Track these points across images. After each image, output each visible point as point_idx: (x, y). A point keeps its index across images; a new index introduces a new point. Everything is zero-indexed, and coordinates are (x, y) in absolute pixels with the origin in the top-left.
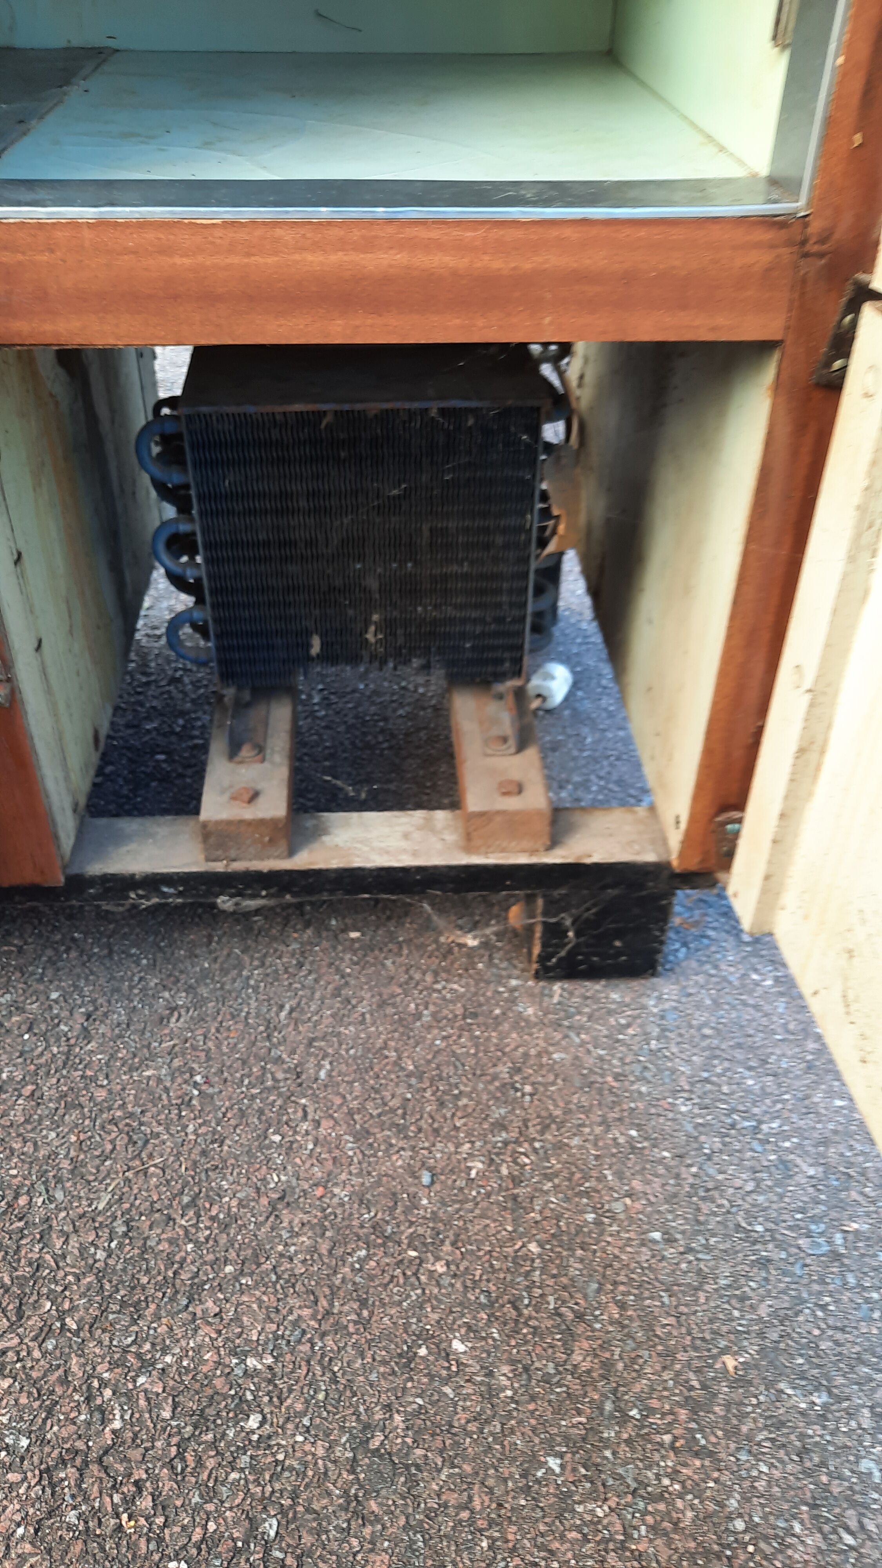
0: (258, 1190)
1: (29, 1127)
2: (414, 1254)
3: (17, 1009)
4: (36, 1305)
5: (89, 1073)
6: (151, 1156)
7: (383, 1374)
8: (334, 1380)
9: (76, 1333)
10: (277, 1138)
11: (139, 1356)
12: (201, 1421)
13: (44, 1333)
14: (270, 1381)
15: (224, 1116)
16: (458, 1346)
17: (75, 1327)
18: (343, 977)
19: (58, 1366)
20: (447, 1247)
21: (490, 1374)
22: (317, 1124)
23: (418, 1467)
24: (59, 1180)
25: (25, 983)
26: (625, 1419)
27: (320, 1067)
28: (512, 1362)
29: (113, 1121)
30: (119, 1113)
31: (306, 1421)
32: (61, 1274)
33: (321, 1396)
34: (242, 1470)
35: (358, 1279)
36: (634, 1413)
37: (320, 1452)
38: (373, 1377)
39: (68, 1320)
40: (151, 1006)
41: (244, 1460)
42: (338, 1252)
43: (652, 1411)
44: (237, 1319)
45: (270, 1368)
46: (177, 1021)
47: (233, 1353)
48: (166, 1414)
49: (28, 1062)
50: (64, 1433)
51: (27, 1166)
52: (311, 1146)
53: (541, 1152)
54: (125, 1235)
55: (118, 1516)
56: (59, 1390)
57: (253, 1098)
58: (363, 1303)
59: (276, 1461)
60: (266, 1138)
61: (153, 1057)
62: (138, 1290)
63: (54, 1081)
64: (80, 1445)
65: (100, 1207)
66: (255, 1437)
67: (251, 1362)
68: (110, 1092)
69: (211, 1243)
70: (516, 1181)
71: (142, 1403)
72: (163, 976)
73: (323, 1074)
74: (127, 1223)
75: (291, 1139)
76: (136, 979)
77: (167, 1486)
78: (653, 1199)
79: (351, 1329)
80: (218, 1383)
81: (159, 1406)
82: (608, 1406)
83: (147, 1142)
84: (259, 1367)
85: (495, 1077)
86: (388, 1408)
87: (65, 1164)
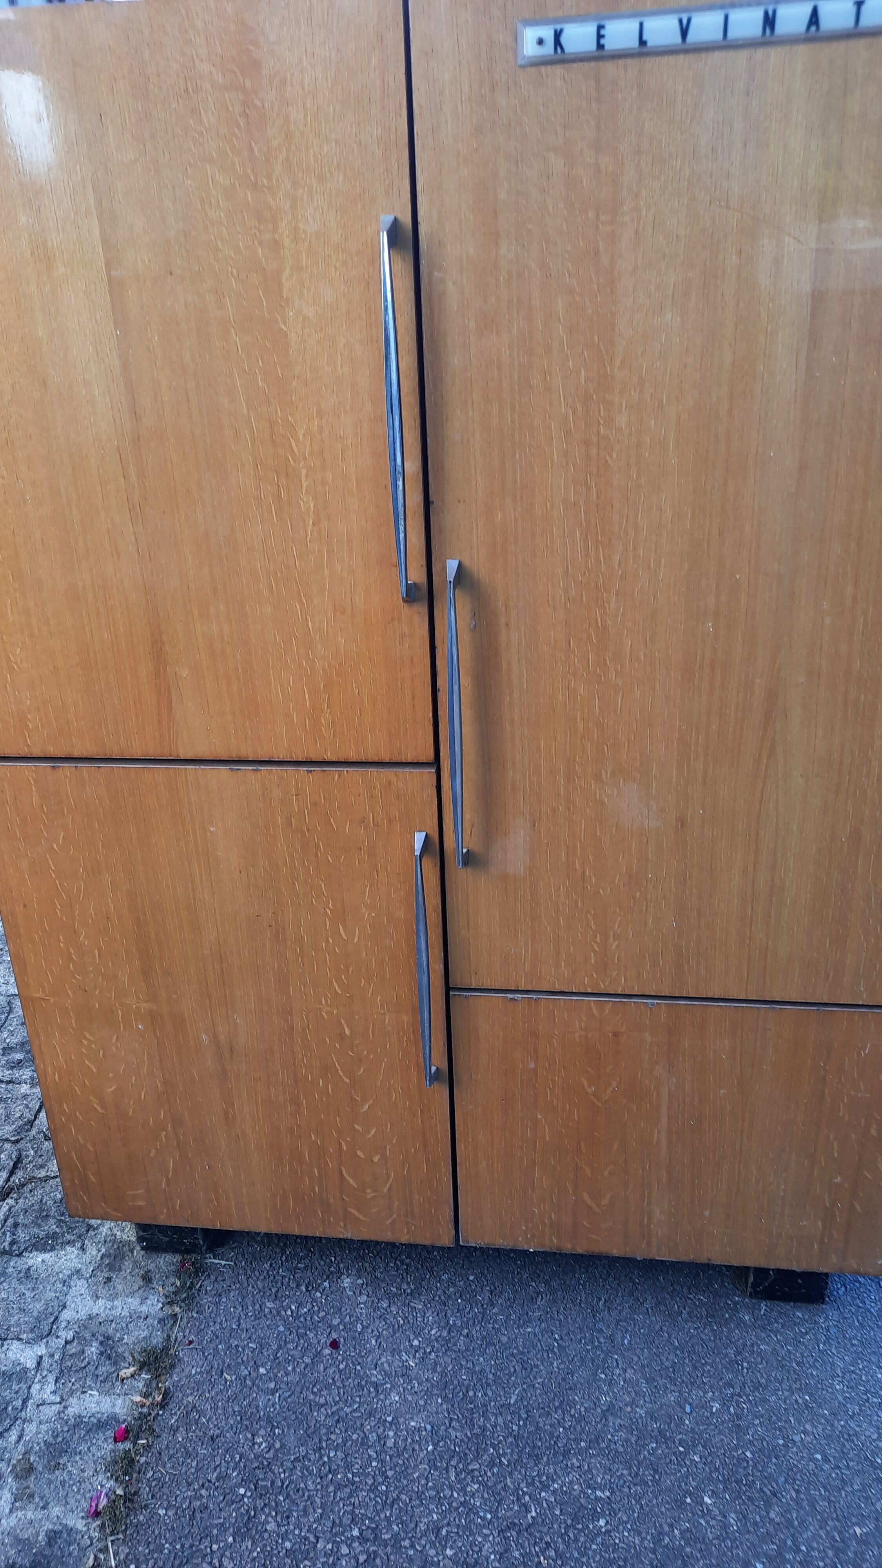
0: (595, 1404)
1: (469, 1353)
2: (681, 1449)
3: (452, 1283)
4: (485, 1450)
6: (535, 1378)
7: (668, 1509)
8: (641, 1507)
9: (507, 1466)
10: (603, 1376)
11: (540, 1482)
12: (575, 1518)
13: (492, 1464)
14: (609, 1504)
16: (707, 1500)
17: (506, 1463)
18: (634, 1284)
19: (500, 1482)
20: (700, 1448)
21: (725, 1517)
22: (625, 1371)
23: (688, 1557)
24: (488, 1385)
26: (798, 1550)
27: (624, 1338)
28: (736, 1512)
29: (513, 1355)
30: (515, 1351)
31: (629, 1526)
32: (496, 1435)
33: (636, 1515)
34: (597, 1545)
35: (652, 1458)
36: (803, 1548)
37: (637, 1542)
38: (663, 1509)
39: (503, 1459)
41: (599, 1540)
42: (641, 1442)
43: (813, 1549)
44: (590, 1470)
45: (608, 1498)
46: (541, 1300)
47: (589, 1487)
48: (558, 1512)
50: (508, 1514)
53: (753, 1403)
54: (527, 1419)
55: (538, 1557)
56: (503, 1493)
57: (588, 1351)
58: (656, 1471)
59: (615, 1543)
62: (537, 1449)
63: (478, 1328)
64: (516, 1521)
65: (512, 1402)
66: (603, 1530)
67: (599, 1493)
69: (572, 1429)
70: (739, 1417)
71: (545, 1505)
73: (626, 1342)
74: (527, 1412)
76: (516, 1272)
77: (561, 1547)
78: (817, 1436)
79: (650, 1483)
80: (583, 1501)
81: (554, 1508)
82: (789, 1542)
83: (532, 1369)
84: (603, 1496)
86: (671, 1526)
87: (490, 1376)
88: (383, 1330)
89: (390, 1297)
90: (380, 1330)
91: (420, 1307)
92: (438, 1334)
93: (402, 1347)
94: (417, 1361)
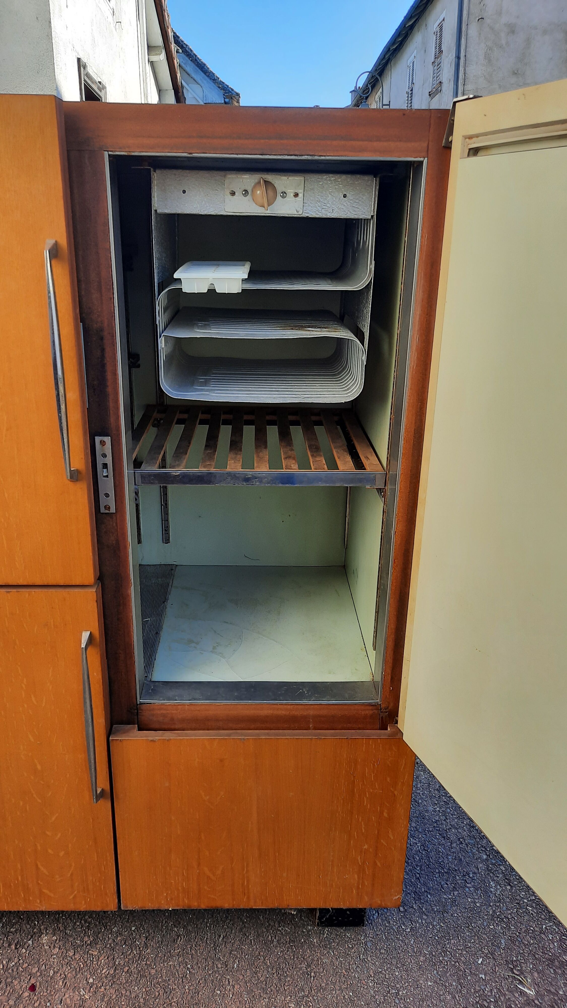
1: (128, 985)
3: (120, 934)
5: (148, 963)
6: (172, 998)
10: (219, 992)
15: (199, 982)
22: (233, 987)
25: (122, 923)
27: (234, 963)
29: (158, 983)
30: (160, 980)
40: (170, 934)
46: (180, 941)
49: (125, 957)
51: (128, 1001)
52: (231, 996)
53: (316, 1001)
57: (210, 975)
60: (214, 992)
61: (172, 956)
63: (136, 966)
68: (156, 971)
72: (174, 921)
73: (235, 966)
75: (224, 993)
76: (164, 922)
83: (171, 992)
85: (301, 969)
87: (142, 1000)
88: (68, 973)
89: (75, 948)
90: (66, 974)
91: (96, 953)
92: (107, 972)
93: (81, 985)
94: (91, 995)
